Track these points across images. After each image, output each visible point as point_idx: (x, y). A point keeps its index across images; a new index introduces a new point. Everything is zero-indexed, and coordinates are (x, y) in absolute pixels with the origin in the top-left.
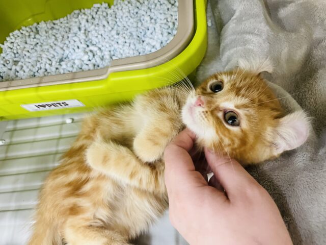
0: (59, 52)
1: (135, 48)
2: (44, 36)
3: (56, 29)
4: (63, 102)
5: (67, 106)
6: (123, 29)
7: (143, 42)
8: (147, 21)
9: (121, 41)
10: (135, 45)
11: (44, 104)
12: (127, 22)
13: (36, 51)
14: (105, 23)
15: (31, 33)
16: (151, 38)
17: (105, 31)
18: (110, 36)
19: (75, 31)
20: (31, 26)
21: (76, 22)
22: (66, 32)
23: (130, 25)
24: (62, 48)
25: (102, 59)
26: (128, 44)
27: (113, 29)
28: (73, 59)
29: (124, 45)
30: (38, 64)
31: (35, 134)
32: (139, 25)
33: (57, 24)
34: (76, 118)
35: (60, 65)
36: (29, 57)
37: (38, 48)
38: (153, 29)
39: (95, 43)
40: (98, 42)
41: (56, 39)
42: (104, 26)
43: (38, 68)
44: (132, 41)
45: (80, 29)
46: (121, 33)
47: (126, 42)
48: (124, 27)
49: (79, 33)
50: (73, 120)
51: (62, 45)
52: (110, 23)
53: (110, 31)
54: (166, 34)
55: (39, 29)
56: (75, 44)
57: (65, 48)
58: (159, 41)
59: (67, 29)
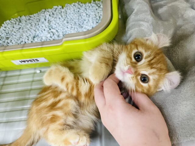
0: (33, 33)
1: (78, 30)
2: (24, 23)
3: (31, 20)
4: (36, 59)
5: (38, 62)
6: (70, 20)
7: (82, 27)
8: (84, 16)
9: (69, 26)
10: (77, 29)
11: (25, 60)
12: (73, 16)
13: (19, 32)
14: (60, 17)
15: (17, 22)
16: (87, 25)
17: (60, 21)
18: (63, 24)
19: (43, 21)
20: (16, 18)
21: (43, 16)
22: (37, 22)
23: (75, 18)
24: (35, 31)
25: (58, 36)
26: (73, 28)
27: (64, 20)
28: (41, 37)
29: (71, 29)
30: (21, 39)
31: (18, 79)
32: (80, 18)
33: (32, 17)
34: (42, 70)
35: (34, 40)
36: (15, 35)
37: (21, 30)
38: (88, 20)
39: (54, 28)
40: (56, 27)
41: (31, 25)
42: (60, 18)
43: (21, 41)
44: (76, 27)
45: (45, 20)
46: (69, 22)
47: (72, 27)
48: (71, 19)
49: (45, 22)
50: (41, 71)
51: (35, 29)
52: (63, 16)
53: (63, 21)
54: (95, 23)
55: (21, 20)
56: (43, 28)
57: (37, 30)
58: (92, 27)
59: (38, 20)
